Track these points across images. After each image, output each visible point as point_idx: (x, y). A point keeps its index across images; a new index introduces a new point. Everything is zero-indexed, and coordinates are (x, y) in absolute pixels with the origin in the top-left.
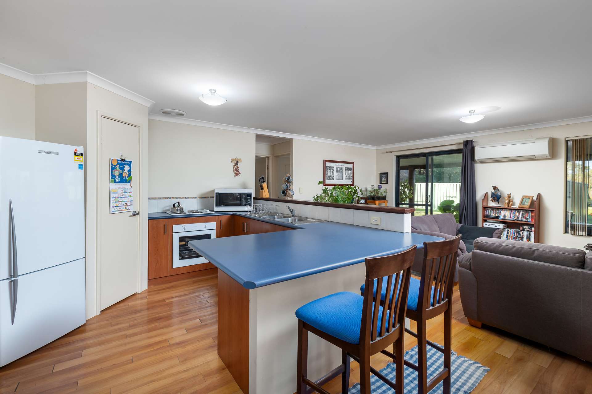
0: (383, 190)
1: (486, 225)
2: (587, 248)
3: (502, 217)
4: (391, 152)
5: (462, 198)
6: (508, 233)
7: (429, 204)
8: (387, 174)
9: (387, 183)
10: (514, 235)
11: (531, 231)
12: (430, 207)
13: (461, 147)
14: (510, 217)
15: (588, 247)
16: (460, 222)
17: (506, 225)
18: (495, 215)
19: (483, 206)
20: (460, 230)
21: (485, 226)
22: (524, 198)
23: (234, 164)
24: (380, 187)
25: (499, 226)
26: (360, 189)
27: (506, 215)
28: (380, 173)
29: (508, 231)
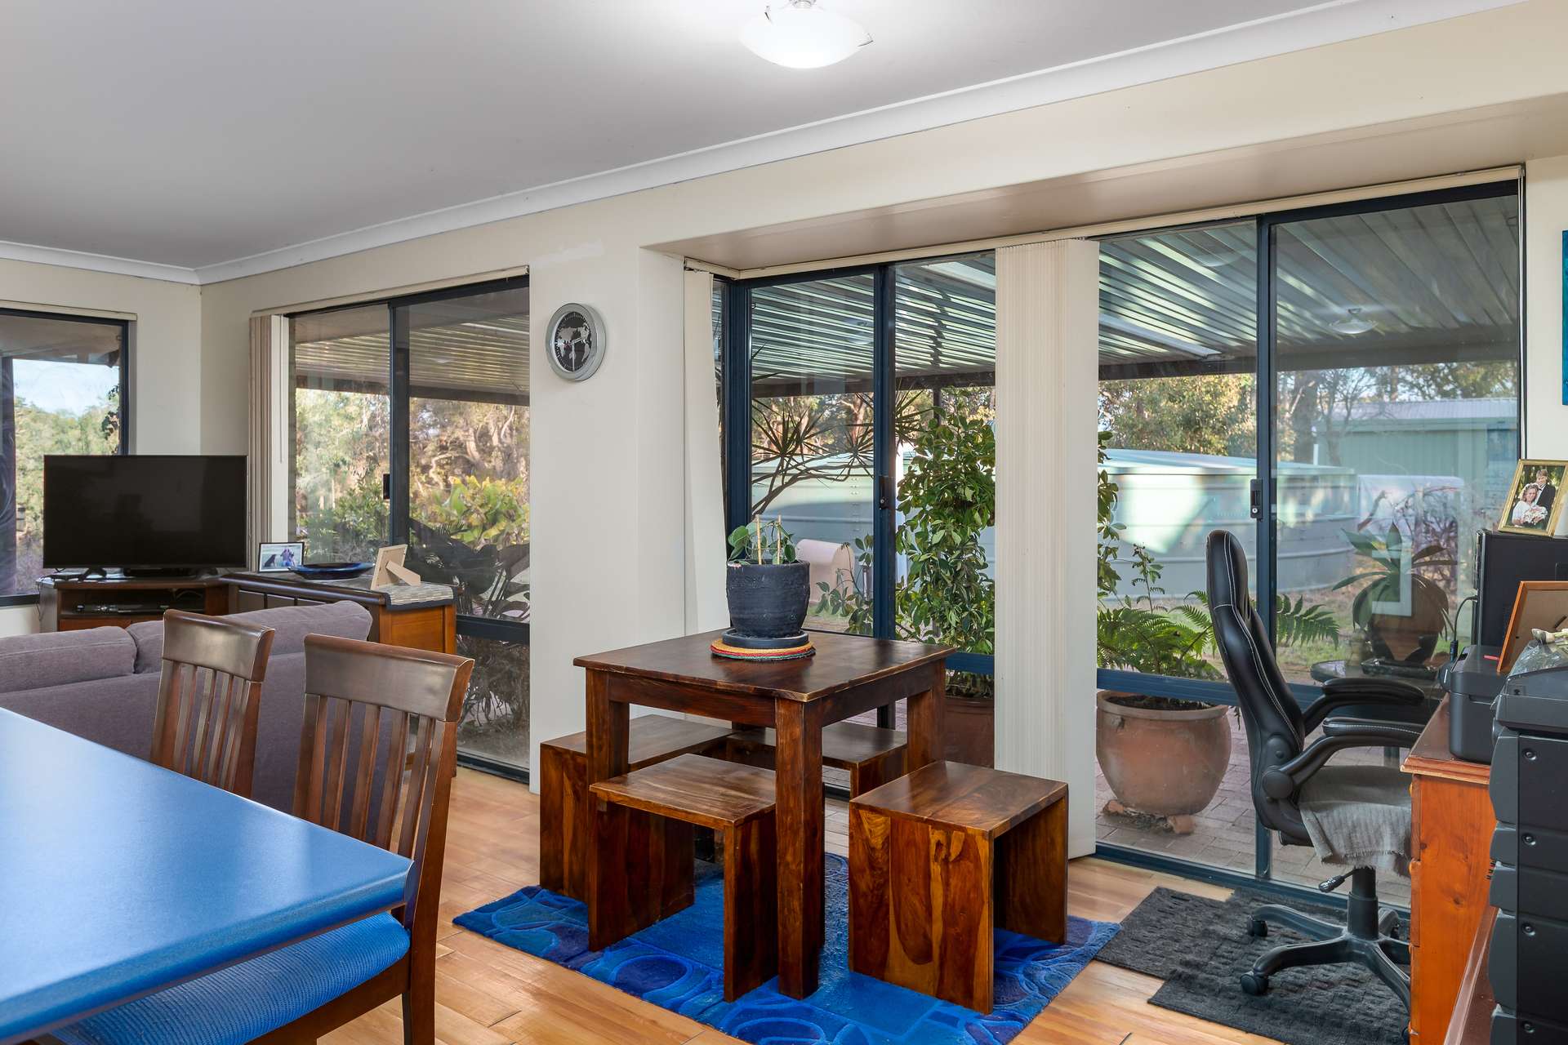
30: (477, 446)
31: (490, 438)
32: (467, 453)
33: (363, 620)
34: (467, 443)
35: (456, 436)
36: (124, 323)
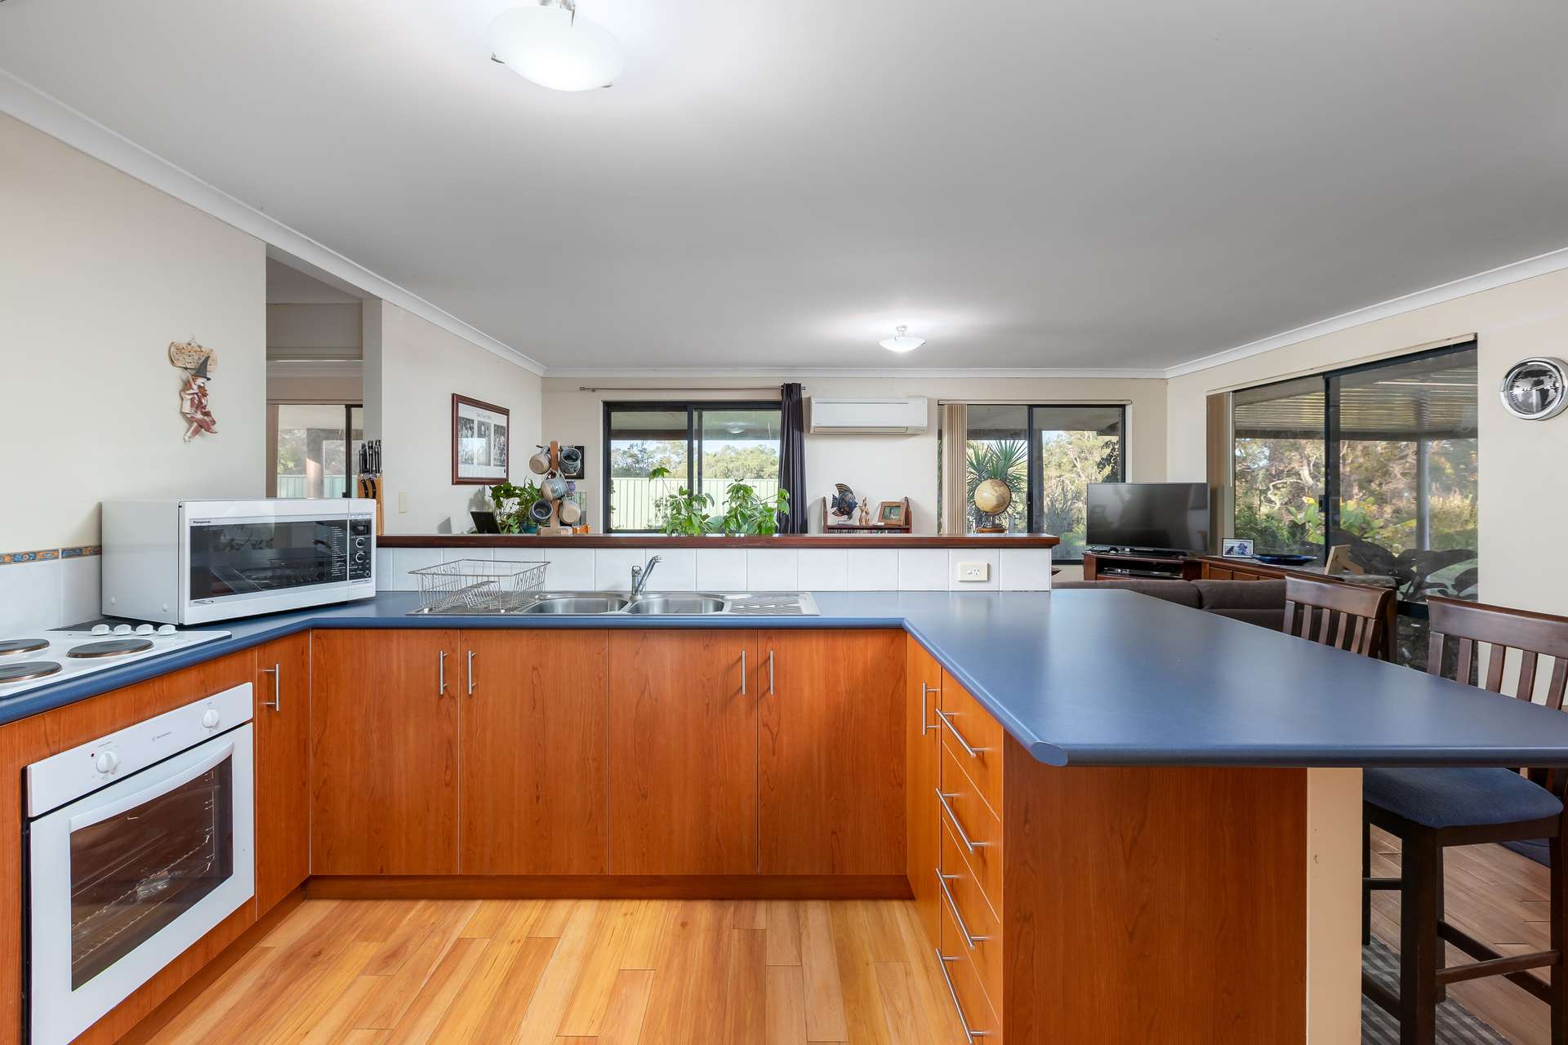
8: (581, 450)
22: (886, 506)
23: (187, 375)
36: (1123, 406)
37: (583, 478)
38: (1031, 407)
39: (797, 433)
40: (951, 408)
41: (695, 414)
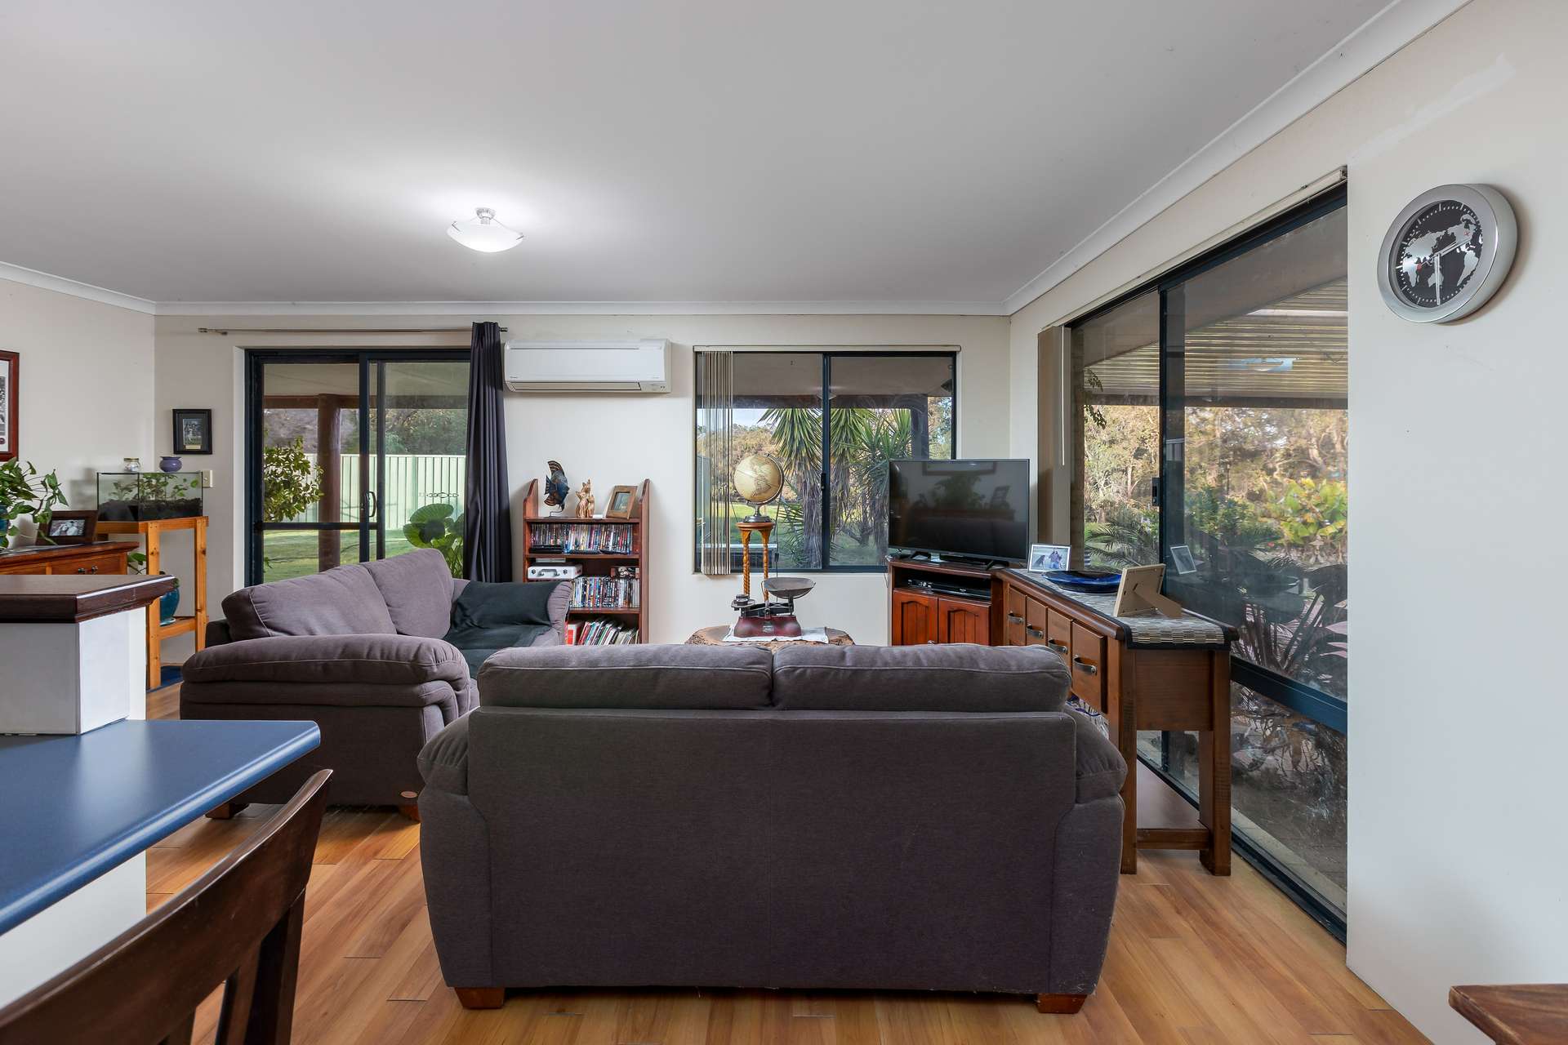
0: (186, 476)
1: (534, 573)
2: (736, 606)
3: (572, 548)
4: (225, 333)
5: (470, 498)
6: (585, 588)
7: (373, 520)
8: (205, 416)
9: (207, 450)
10: (599, 592)
11: (633, 578)
12: (375, 531)
13: (466, 341)
14: (589, 547)
15: (739, 603)
16: (467, 576)
17: (581, 567)
18: (556, 541)
19: (525, 520)
20: (460, 601)
21: (531, 576)
22: (618, 492)
24: (168, 466)
25: (565, 572)
26: (42, 473)
27: (579, 541)
28: (175, 411)
29: (585, 582)
30: (1320, 453)
31: (1333, 446)
32: (1309, 458)
33: (1056, 679)
34: (1310, 450)
35: (1298, 444)
36: (953, 355)
37: (211, 453)
38: (827, 355)
39: (490, 391)
40: (709, 355)
41: (373, 368)
